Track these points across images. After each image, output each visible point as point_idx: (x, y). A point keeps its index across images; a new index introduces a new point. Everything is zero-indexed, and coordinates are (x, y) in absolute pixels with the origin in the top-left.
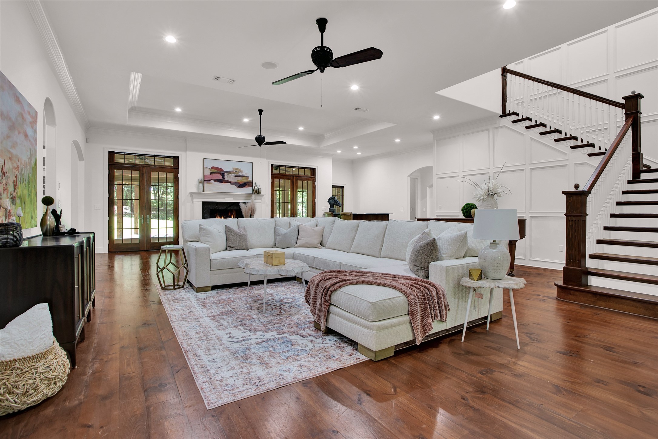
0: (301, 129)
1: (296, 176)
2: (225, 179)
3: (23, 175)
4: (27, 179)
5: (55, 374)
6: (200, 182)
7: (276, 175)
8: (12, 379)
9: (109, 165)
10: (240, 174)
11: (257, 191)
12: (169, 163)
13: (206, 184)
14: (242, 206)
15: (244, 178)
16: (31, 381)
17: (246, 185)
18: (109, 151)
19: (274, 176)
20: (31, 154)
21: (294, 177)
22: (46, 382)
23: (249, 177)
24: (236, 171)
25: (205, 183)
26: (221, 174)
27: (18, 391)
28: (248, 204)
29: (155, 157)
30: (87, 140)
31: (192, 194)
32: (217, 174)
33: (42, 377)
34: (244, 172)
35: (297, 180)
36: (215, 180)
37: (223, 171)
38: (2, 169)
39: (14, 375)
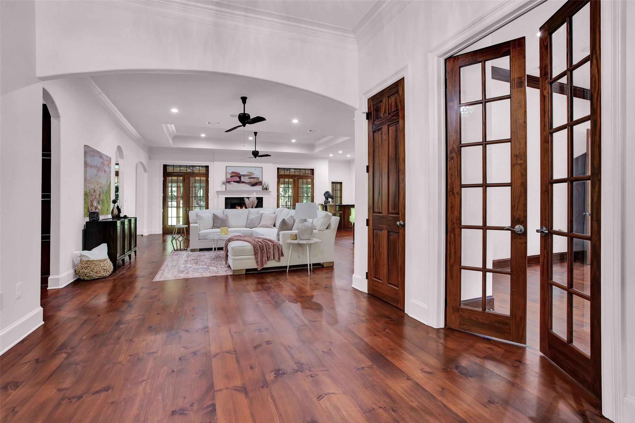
0: (294, 141)
1: (297, 176)
2: (242, 181)
3: (103, 190)
4: (105, 191)
5: (106, 268)
6: (223, 183)
7: (281, 176)
8: (93, 266)
9: (163, 174)
10: (253, 176)
11: (266, 188)
12: (203, 170)
13: (228, 185)
14: (246, 201)
15: (256, 179)
16: (98, 269)
17: (257, 184)
18: (163, 165)
19: (279, 177)
20: (107, 179)
21: (296, 177)
22: (103, 270)
23: (259, 178)
24: (250, 174)
25: (227, 183)
26: (238, 177)
27: (94, 271)
28: (250, 199)
29: (193, 167)
30: (150, 158)
31: (218, 192)
32: (235, 177)
33: (102, 268)
34: (255, 174)
35: (298, 179)
36: (234, 182)
37: (240, 174)
38: (94, 189)
39: (93, 265)
